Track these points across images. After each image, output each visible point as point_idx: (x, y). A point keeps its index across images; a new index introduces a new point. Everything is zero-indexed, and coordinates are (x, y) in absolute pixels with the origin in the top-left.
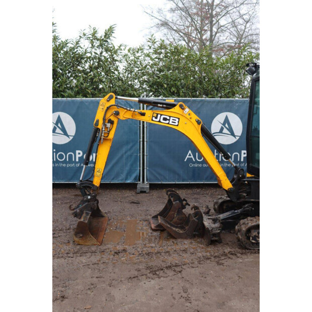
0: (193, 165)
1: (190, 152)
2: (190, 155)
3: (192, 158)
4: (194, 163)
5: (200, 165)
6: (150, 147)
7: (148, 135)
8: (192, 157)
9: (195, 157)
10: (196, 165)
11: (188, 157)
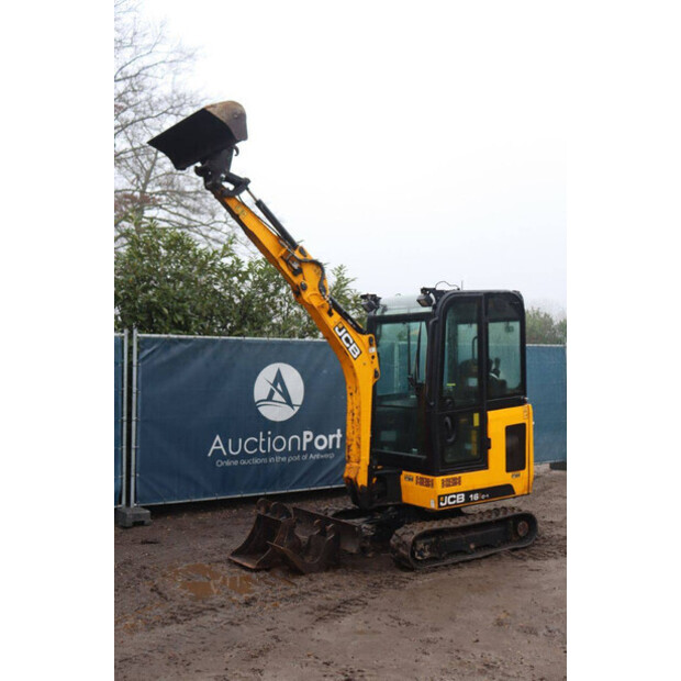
0: (222, 464)
1: (218, 438)
2: (218, 444)
3: (220, 450)
4: (224, 458)
5: (236, 463)
6: (142, 433)
7: (139, 408)
8: (222, 447)
9: (226, 446)
10: (228, 463)
11: (214, 447)
